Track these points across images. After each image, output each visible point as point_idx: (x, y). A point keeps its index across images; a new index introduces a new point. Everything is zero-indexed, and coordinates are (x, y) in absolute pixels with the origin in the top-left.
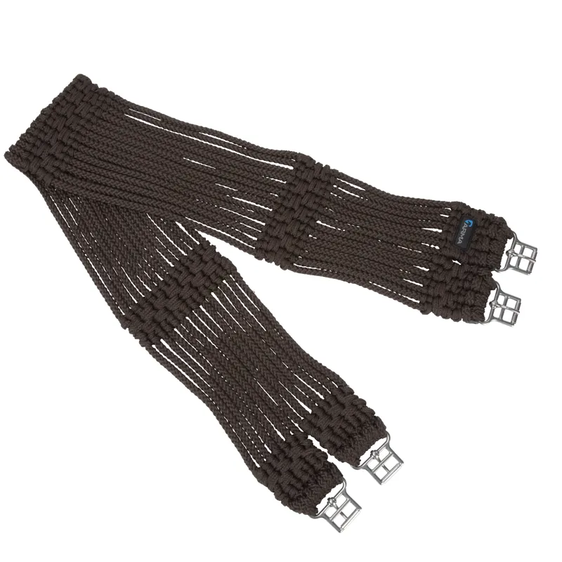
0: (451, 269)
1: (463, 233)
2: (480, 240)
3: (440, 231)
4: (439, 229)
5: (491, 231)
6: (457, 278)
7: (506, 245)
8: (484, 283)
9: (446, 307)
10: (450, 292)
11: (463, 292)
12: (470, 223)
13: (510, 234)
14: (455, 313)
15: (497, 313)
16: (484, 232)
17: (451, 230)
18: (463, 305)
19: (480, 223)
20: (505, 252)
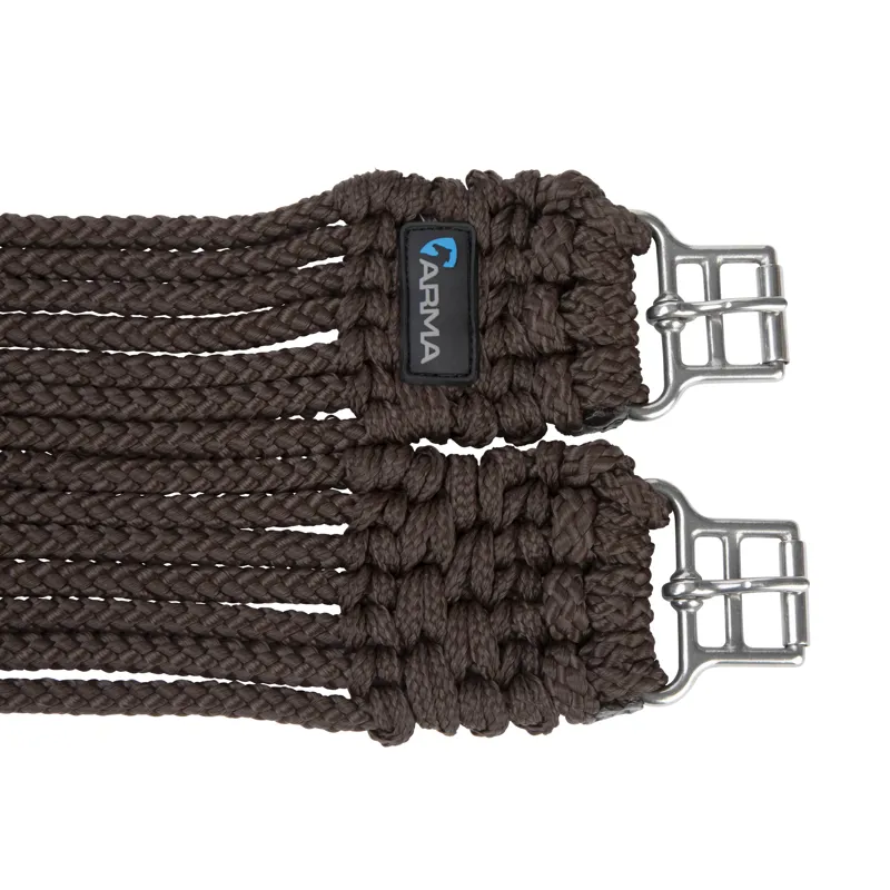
0: (440, 497)
1: (429, 308)
2: (513, 308)
3: (331, 336)
4: (325, 329)
5: (548, 253)
6: (481, 525)
7: (636, 286)
8: (606, 515)
9: (470, 679)
10: (467, 602)
11: (527, 585)
12: (444, 254)
13: (637, 232)
14: (520, 698)
15: (712, 631)
16: (516, 266)
17: (376, 311)
18: (546, 644)
19: (487, 232)
20: (641, 319)
